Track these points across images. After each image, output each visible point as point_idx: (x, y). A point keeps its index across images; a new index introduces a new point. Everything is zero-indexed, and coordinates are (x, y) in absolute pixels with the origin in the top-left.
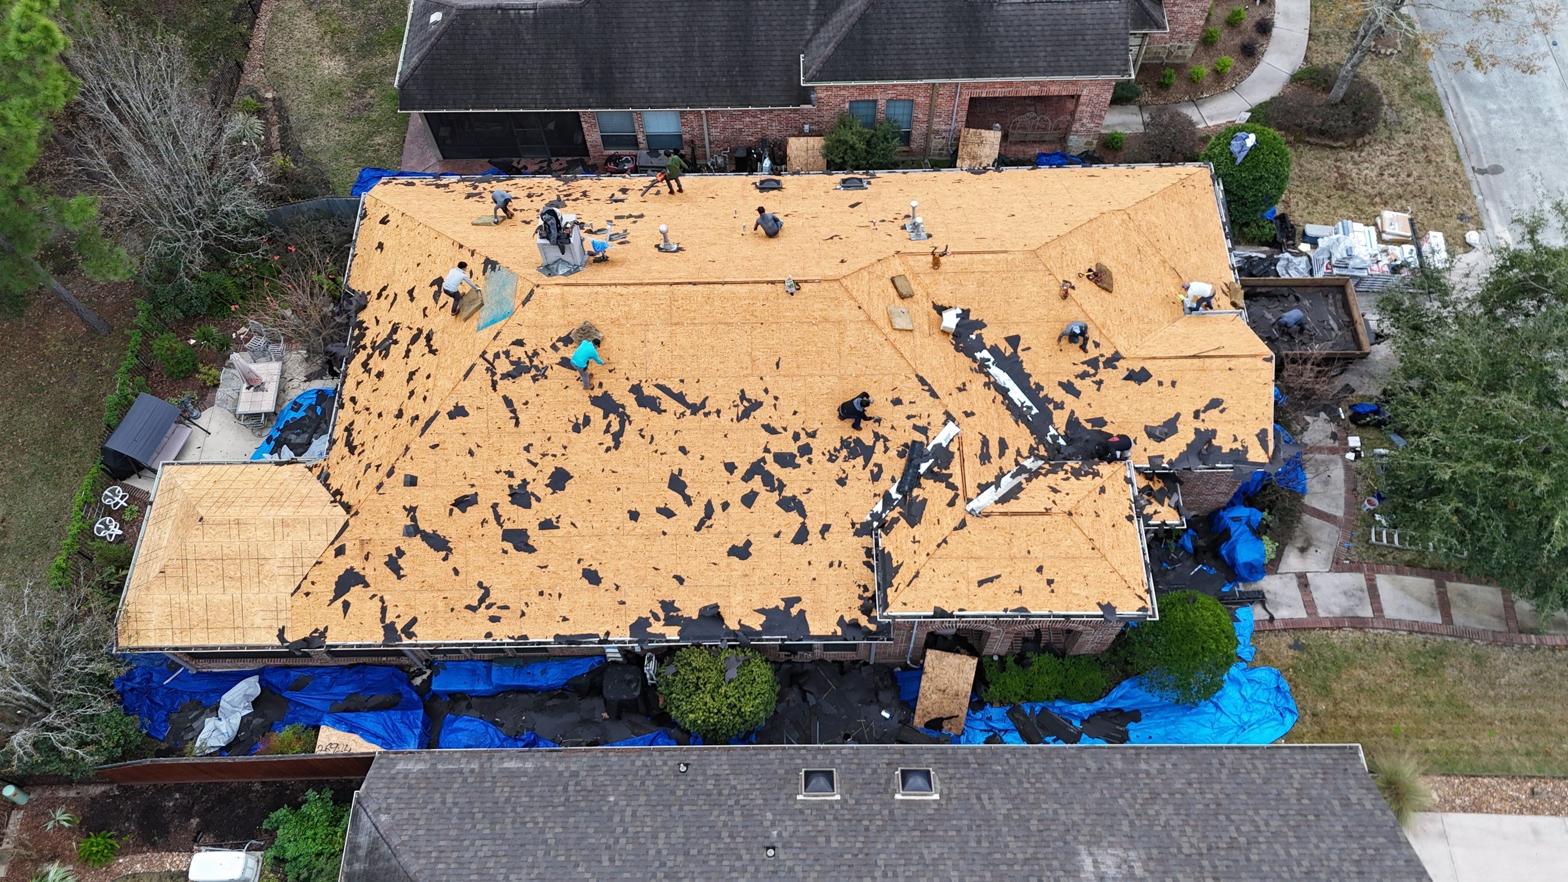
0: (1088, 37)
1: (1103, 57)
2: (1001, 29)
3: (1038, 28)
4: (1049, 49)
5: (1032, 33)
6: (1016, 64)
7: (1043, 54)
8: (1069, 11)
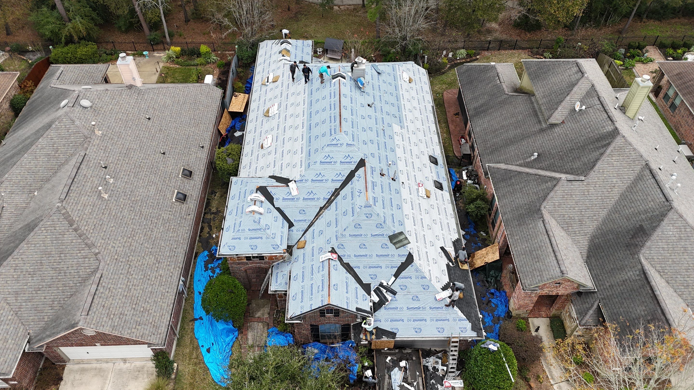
0: (538, 263)
1: (529, 274)
2: (531, 226)
3: (536, 241)
4: (527, 249)
5: (533, 239)
6: (516, 238)
7: (524, 247)
8: (548, 251)
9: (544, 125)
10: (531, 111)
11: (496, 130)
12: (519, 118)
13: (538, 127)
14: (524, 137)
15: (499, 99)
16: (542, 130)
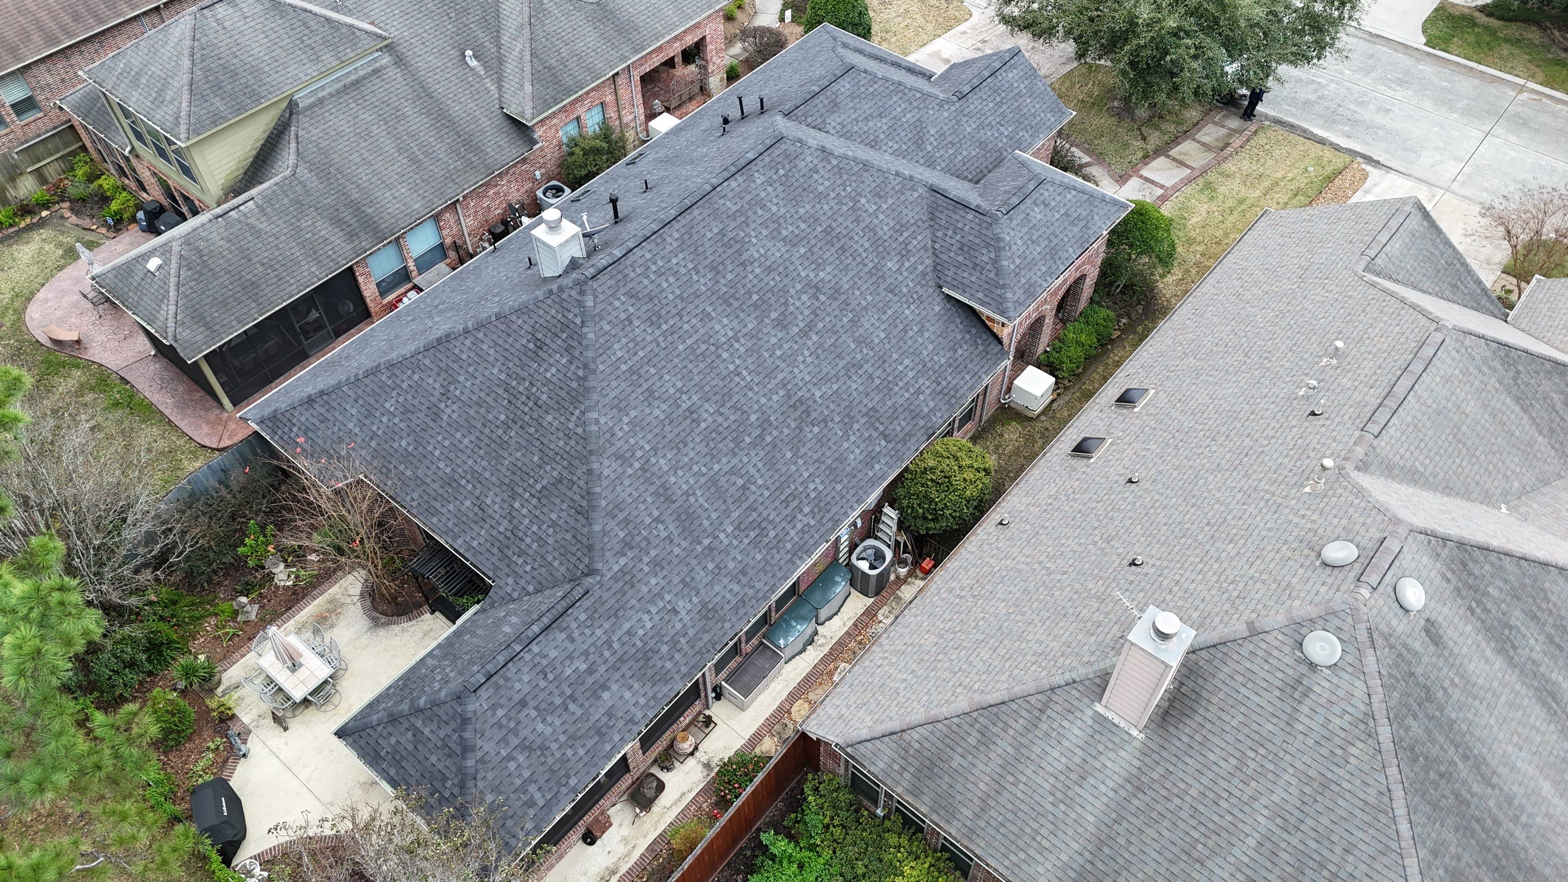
9: (385, 61)
10: (346, 97)
11: (414, 160)
12: (369, 119)
13: (393, 73)
14: (422, 93)
15: (314, 183)
16: (400, 61)
